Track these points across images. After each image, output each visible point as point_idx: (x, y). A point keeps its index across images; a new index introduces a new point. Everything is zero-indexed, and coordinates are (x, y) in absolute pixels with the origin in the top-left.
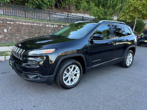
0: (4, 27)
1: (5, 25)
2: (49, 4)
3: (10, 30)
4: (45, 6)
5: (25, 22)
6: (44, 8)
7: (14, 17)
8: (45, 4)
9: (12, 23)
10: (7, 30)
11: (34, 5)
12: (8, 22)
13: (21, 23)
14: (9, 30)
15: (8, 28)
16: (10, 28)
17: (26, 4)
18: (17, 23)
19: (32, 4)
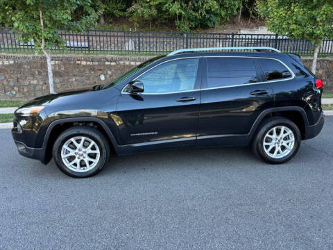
0: (101, 72)
1: (102, 68)
2: (223, 13)
3: (110, 76)
4: (214, 18)
5: (135, 61)
6: (214, 24)
7: (120, 53)
8: (216, 15)
9: (113, 64)
10: (106, 77)
11: (192, 21)
12: (107, 63)
13: (127, 63)
14: (108, 76)
15: (107, 74)
16: (109, 72)
17: (177, 22)
18: (122, 62)
19: (189, 19)
